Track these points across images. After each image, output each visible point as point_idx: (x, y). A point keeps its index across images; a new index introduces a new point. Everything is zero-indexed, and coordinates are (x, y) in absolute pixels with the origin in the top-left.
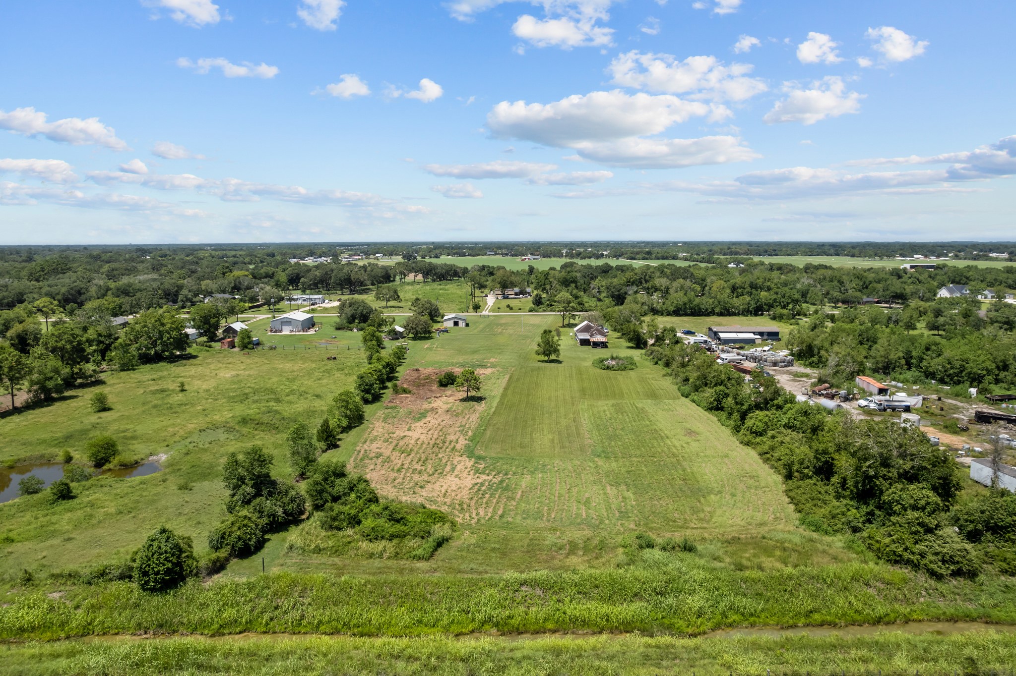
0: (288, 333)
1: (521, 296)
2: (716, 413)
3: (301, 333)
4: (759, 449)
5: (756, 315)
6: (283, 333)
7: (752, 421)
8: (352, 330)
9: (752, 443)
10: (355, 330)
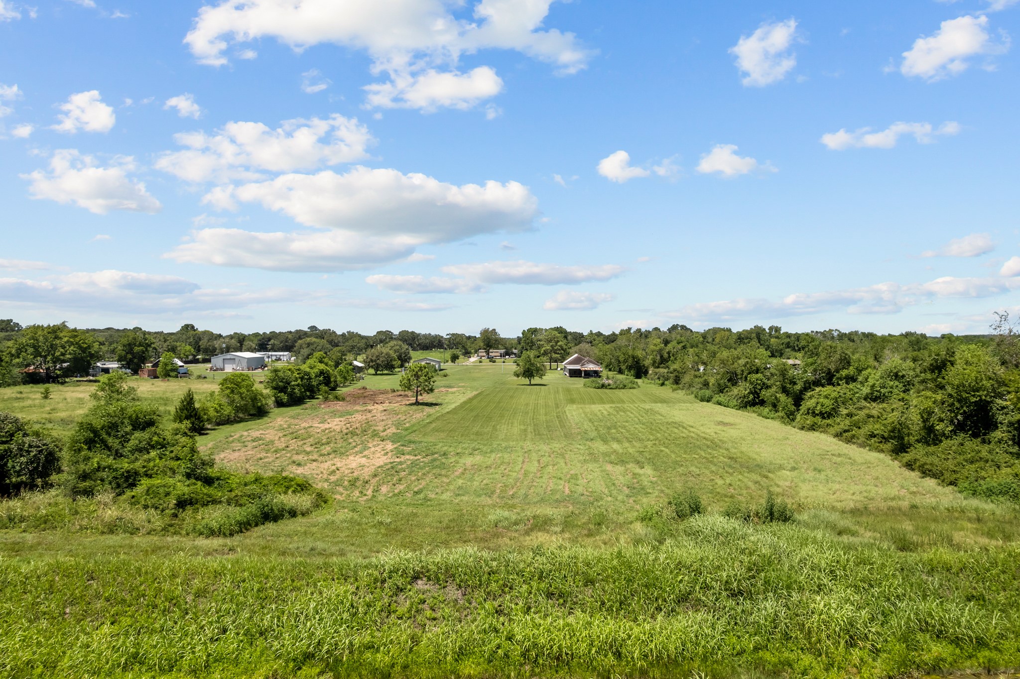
0: (230, 371)
1: (507, 357)
2: (754, 408)
4: (832, 430)
6: (225, 371)
7: (813, 401)
9: (820, 427)
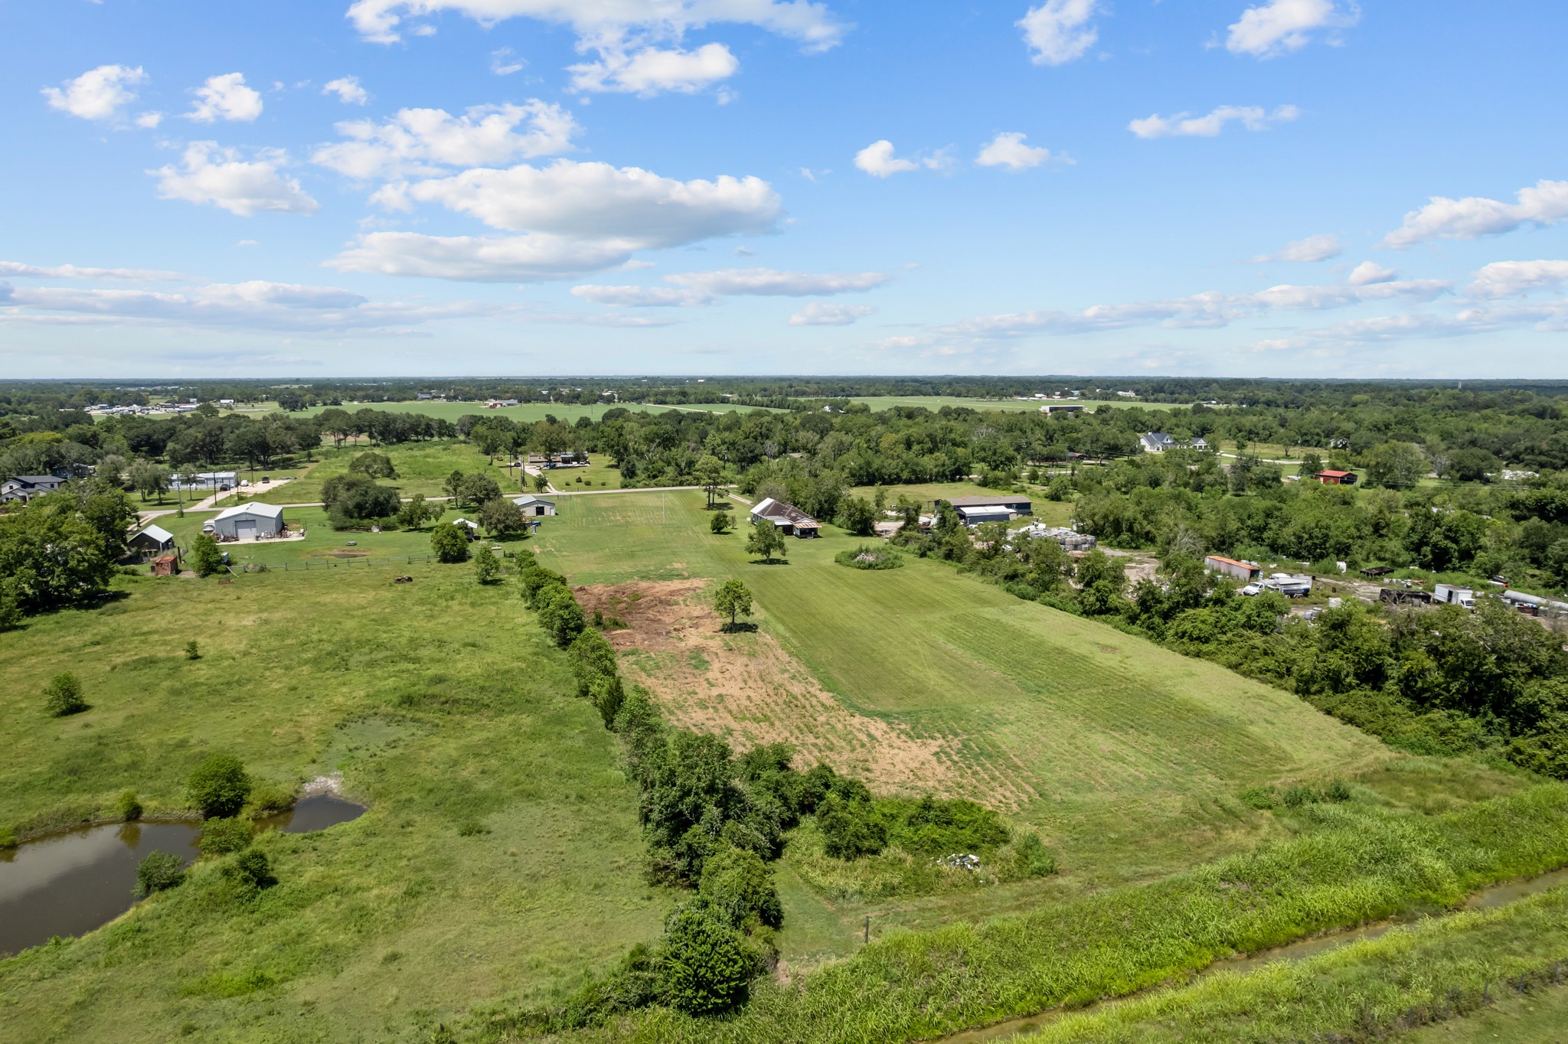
0: (252, 541)
1: (575, 463)
2: (1102, 617)
3: (278, 540)
5: (953, 480)
6: (242, 541)
7: (1188, 624)
8: (368, 530)
10: (375, 530)
